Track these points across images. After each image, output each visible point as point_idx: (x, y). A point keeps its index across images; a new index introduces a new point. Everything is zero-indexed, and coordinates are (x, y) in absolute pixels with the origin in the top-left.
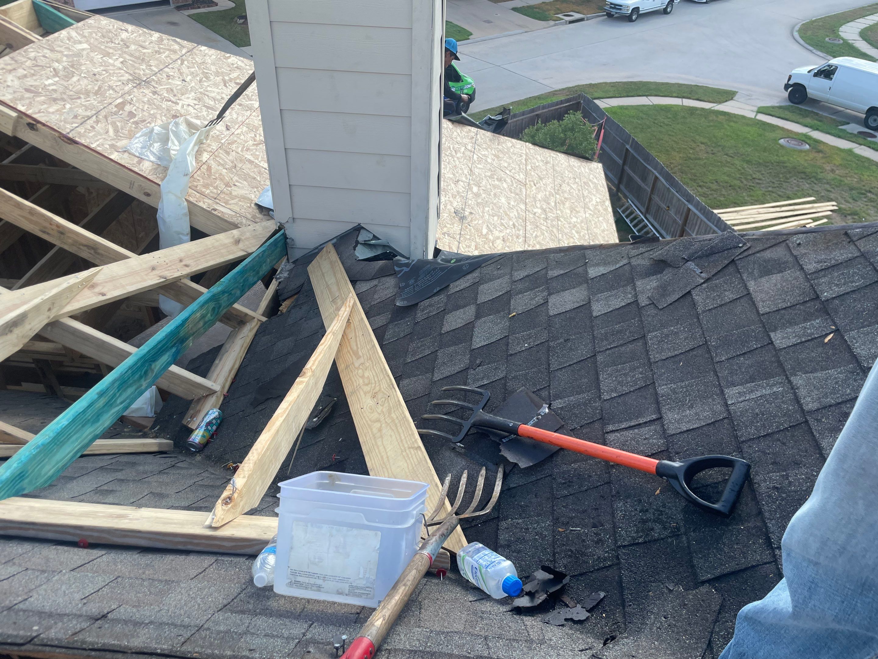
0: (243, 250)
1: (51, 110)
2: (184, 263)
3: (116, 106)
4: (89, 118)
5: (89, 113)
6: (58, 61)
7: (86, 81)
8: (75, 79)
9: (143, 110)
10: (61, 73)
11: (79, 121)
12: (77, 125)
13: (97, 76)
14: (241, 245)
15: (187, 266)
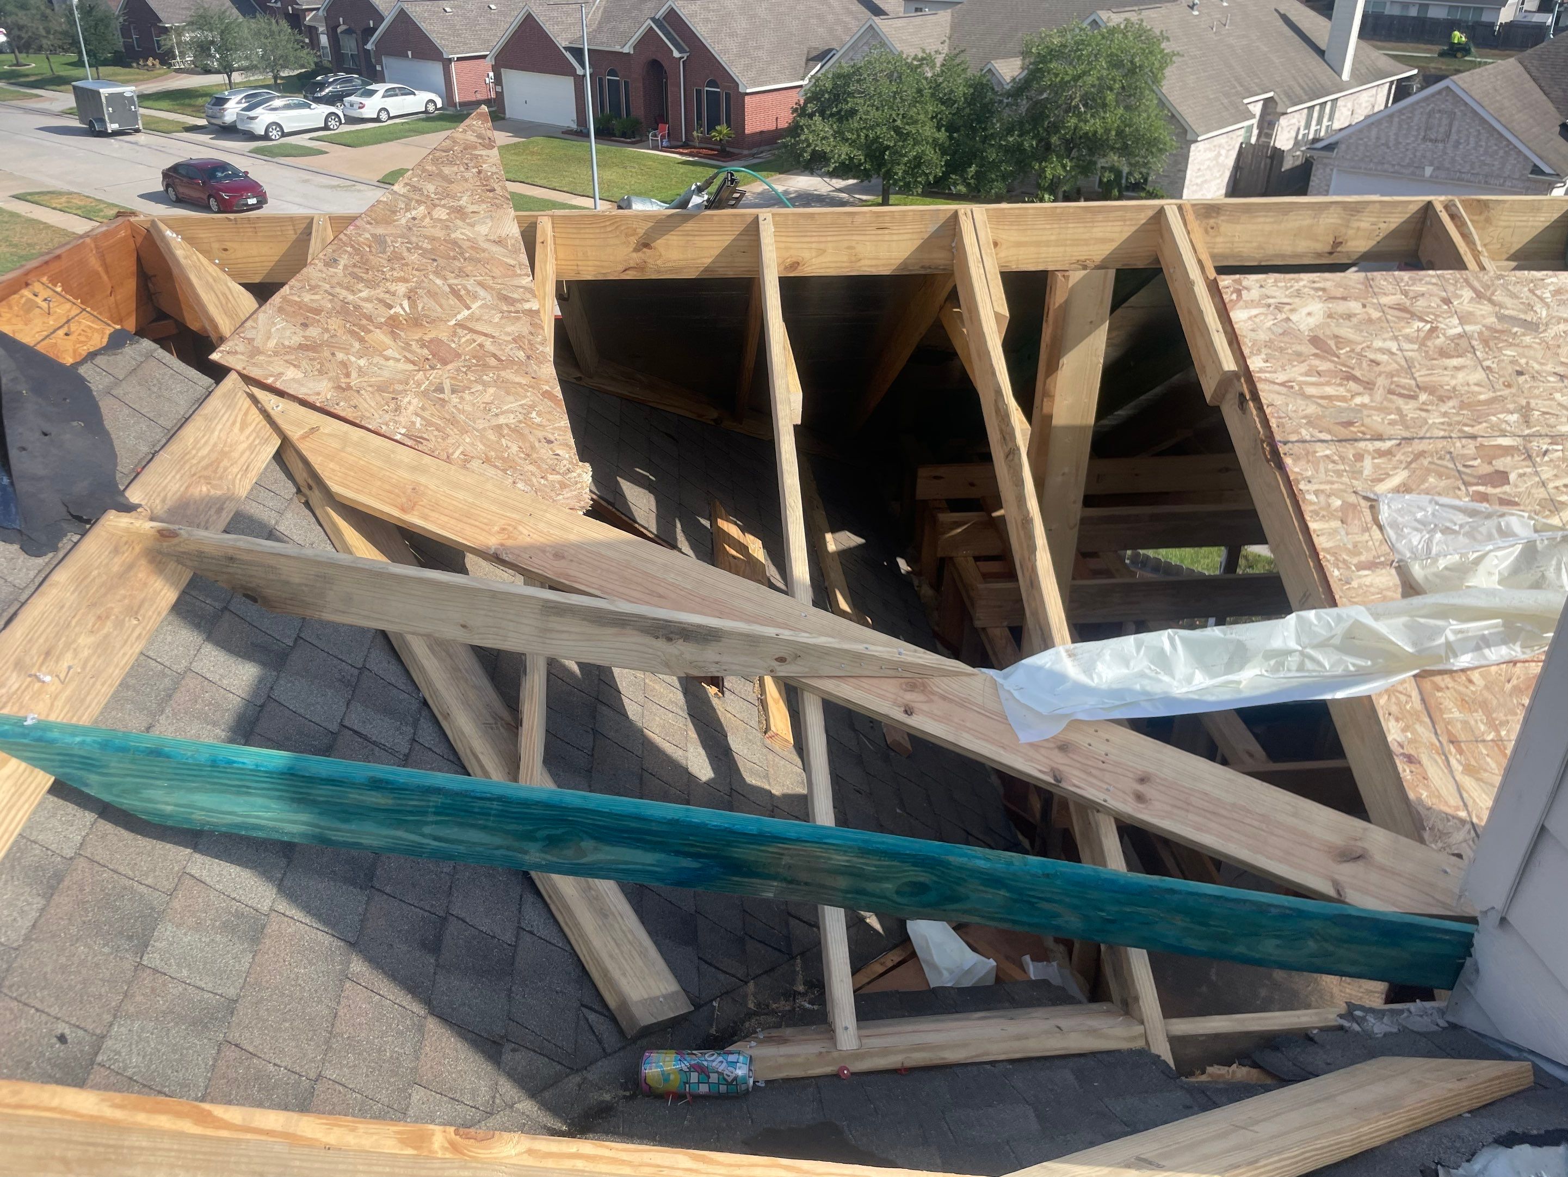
0: (1336, 884)
1: (1310, 390)
2: (1140, 788)
3: (1480, 447)
4: (1380, 438)
5: (1390, 431)
6: (1463, 320)
7: (1480, 375)
8: (1455, 362)
9: (1544, 484)
10: (1440, 341)
11: (1344, 433)
12: (1328, 437)
13: (1521, 379)
14: (1346, 872)
15: (1140, 798)
